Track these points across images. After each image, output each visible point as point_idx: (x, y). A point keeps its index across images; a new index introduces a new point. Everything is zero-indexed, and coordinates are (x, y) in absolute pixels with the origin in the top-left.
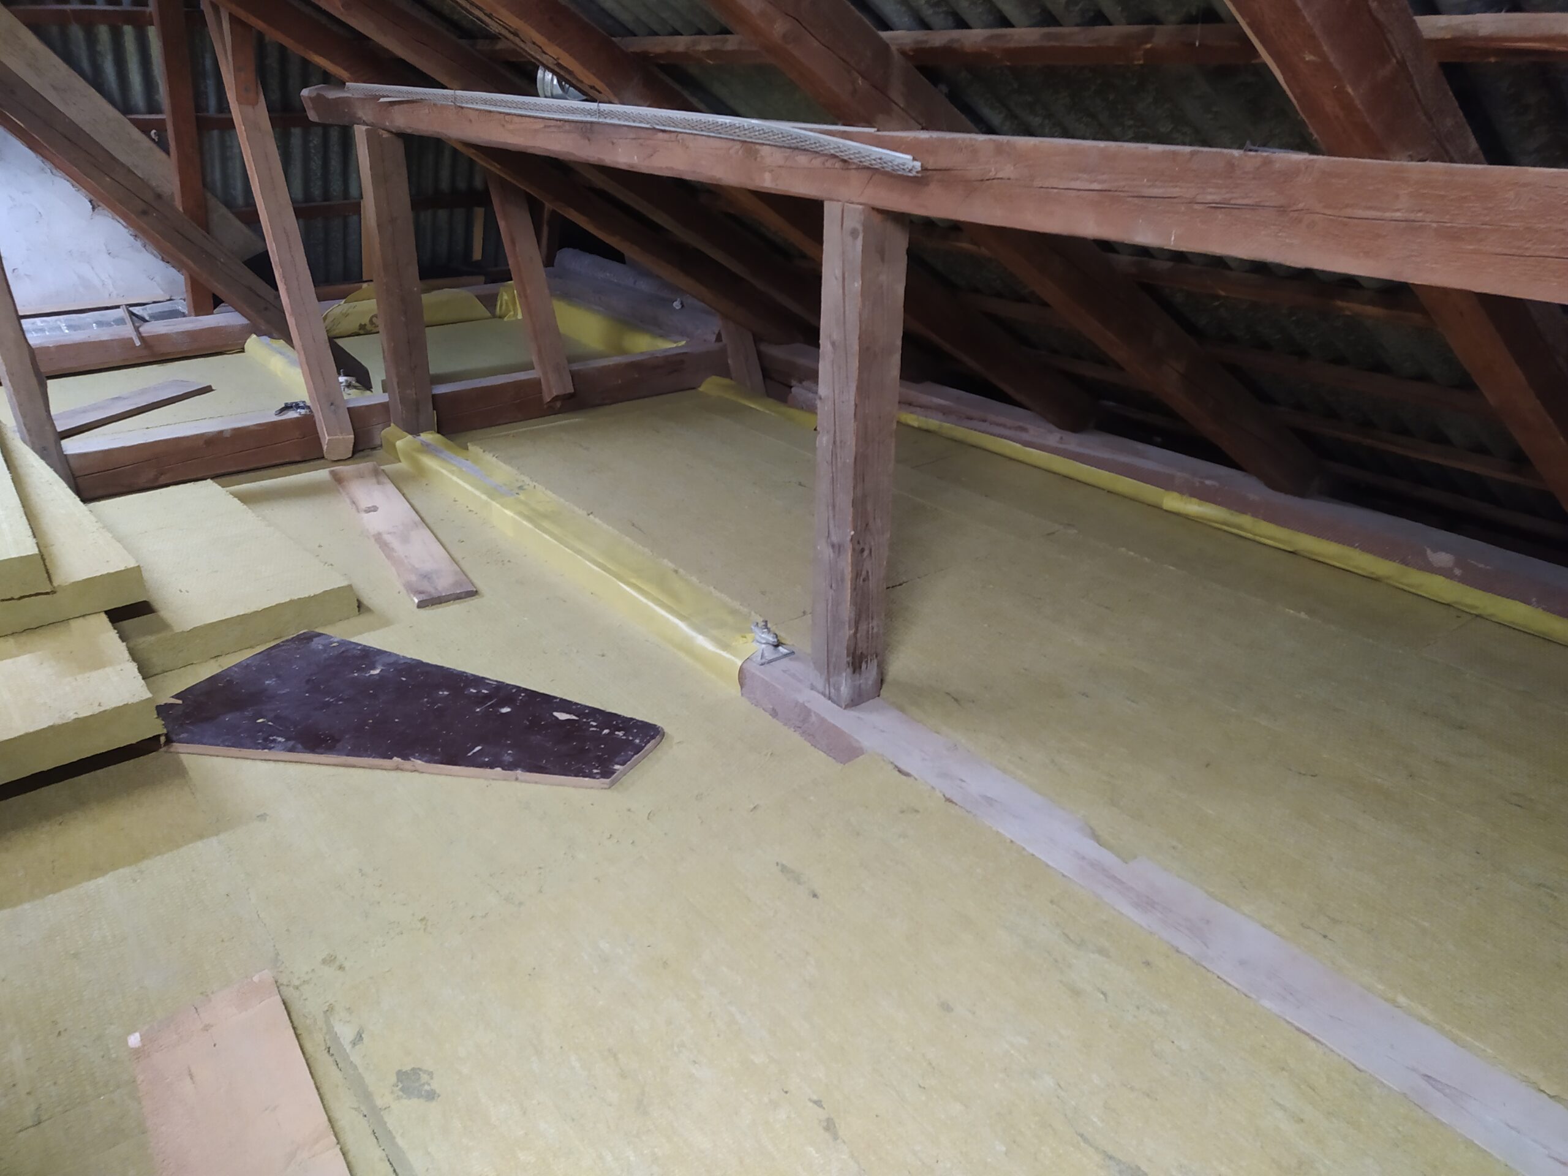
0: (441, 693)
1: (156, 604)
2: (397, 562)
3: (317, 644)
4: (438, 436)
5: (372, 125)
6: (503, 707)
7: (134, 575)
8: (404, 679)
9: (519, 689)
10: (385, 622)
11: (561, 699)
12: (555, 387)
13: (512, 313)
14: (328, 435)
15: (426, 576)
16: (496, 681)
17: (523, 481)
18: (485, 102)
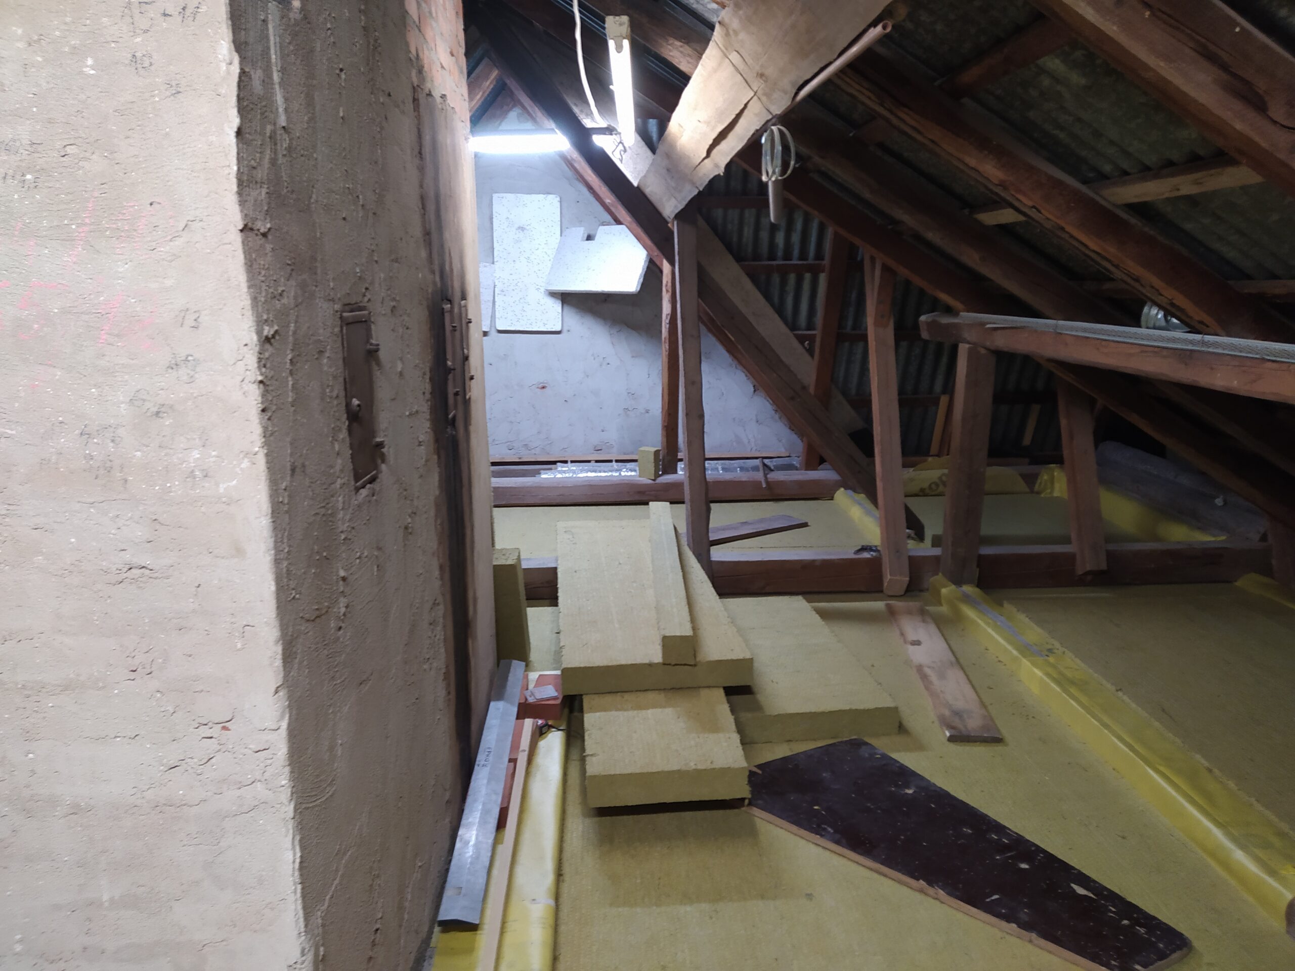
0: (965, 830)
1: (755, 689)
2: (933, 694)
3: (864, 752)
4: (977, 590)
5: (974, 344)
6: (1022, 862)
7: (746, 665)
8: (933, 806)
9: (1039, 850)
10: (919, 746)
11: (1079, 871)
12: (1088, 562)
13: (1049, 491)
14: (890, 575)
15: (957, 714)
16: (1016, 833)
17: (1053, 645)
18: (1085, 330)
